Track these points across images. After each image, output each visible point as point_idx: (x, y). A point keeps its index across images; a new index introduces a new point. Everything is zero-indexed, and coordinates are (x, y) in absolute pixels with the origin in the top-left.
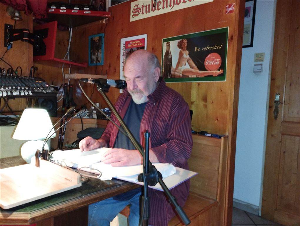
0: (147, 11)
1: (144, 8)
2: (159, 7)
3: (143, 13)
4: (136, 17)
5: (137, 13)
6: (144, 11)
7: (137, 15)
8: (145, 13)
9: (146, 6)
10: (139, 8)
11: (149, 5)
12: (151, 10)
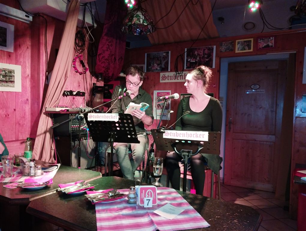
0: (171, 79)
1: (169, 77)
2: (178, 78)
3: (168, 80)
4: (164, 81)
5: (164, 79)
6: (169, 78)
7: (165, 80)
8: (169, 80)
9: (170, 76)
10: (166, 77)
11: (172, 76)
12: (173, 78)
